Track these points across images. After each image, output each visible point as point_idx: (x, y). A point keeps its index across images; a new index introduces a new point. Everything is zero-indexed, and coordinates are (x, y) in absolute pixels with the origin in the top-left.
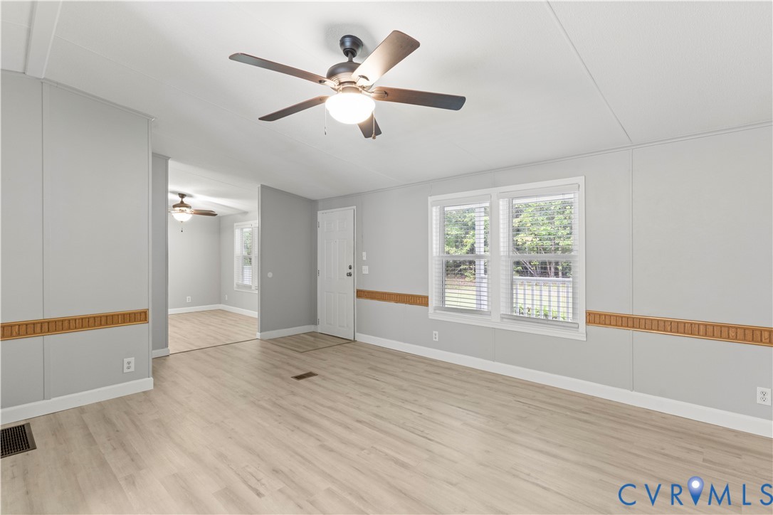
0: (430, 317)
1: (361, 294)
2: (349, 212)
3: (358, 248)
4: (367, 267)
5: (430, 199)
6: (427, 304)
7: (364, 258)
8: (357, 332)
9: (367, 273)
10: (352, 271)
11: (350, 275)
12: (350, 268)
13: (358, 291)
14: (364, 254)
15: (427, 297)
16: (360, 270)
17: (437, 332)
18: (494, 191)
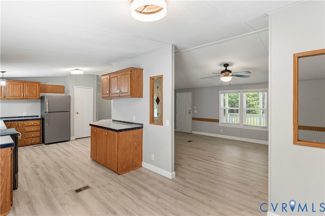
0: (220, 126)
1: (194, 119)
2: (190, 94)
3: (193, 105)
4: (196, 111)
5: (220, 92)
6: (219, 122)
7: (195, 108)
8: (192, 130)
9: (196, 112)
10: (190, 112)
11: (190, 113)
12: (190, 111)
13: (193, 118)
14: (195, 107)
15: (219, 120)
16: (193, 112)
17: (222, 130)
18: (241, 91)
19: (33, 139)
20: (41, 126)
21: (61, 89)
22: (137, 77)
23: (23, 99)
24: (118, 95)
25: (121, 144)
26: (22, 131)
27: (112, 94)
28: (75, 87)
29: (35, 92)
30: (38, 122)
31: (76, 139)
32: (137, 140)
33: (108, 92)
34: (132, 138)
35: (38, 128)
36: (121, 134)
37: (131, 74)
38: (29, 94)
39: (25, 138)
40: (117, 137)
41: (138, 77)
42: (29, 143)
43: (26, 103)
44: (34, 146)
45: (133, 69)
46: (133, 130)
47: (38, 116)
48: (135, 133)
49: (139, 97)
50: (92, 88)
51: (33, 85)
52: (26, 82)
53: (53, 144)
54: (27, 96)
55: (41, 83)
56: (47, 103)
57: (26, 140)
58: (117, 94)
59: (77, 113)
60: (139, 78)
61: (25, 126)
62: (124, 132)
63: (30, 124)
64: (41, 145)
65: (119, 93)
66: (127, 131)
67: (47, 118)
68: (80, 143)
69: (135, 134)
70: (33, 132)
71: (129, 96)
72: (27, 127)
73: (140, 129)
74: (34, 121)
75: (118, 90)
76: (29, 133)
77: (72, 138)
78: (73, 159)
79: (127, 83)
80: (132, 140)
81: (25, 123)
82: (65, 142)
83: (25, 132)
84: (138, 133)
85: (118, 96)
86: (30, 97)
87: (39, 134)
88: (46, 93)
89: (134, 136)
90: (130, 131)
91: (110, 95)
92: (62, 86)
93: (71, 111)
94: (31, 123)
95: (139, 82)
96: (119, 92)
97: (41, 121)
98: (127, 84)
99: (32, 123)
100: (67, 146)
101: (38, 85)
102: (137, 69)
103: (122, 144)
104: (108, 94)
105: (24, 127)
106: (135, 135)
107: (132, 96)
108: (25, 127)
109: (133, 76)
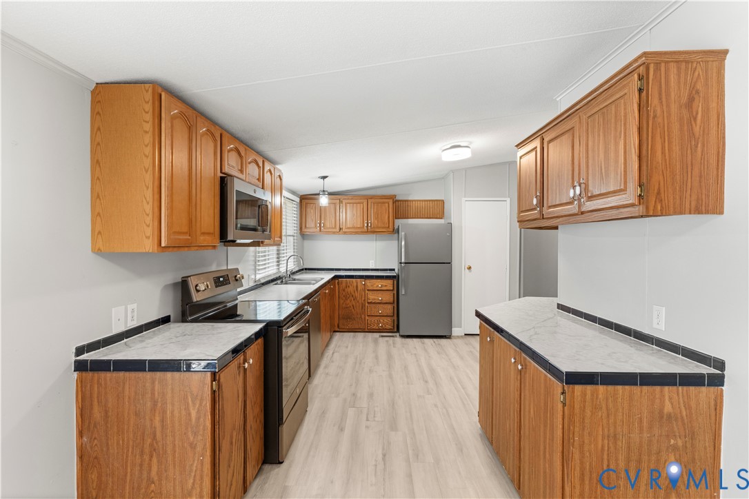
19: (382, 321)
20: (395, 292)
21: (437, 209)
22: (684, 100)
23: (367, 232)
24: (573, 208)
25: (582, 446)
26: (363, 299)
27: (550, 207)
28: (464, 199)
29: (387, 217)
30: (389, 284)
31: (465, 335)
32: (680, 443)
33: (535, 201)
34: (651, 427)
35: (388, 297)
36: (584, 394)
37: (640, 90)
38: (376, 222)
39: (368, 316)
40: (560, 406)
41: (691, 100)
42: (374, 327)
43: (373, 240)
44: (382, 336)
45: (657, 65)
46: (658, 388)
47: (394, 270)
48: (667, 403)
49: (698, 211)
50: (508, 200)
51: (384, 203)
52: (372, 197)
53: (415, 340)
54: (374, 227)
55: (398, 198)
56: (403, 243)
57: (370, 319)
58: (570, 203)
59: (470, 268)
60: (699, 106)
61: (368, 290)
62: (601, 389)
63: (375, 286)
64: (393, 336)
65: (579, 200)
66: (619, 388)
67: (403, 275)
68: (471, 352)
69: (668, 408)
70: (382, 305)
71: (632, 205)
72: (370, 293)
73: (704, 389)
74: (383, 281)
75: (574, 187)
76: (374, 305)
77: (456, 331)
78: (436, 406)
79: (616, 144)
80: (646, 435)
81: (369, 283)
82: (439, 340)
83: (368, 303)
84: (688, 407)
85: (576, 211)
86: (378, 228)
87: (392, 311)
88: (408, 218)
89: (661, 417)
90: (636, 389)
91: (541, 211)
92: (439, 201)
93: (454, 263)
94: (377, 284)
95: (697, 129)
96: (578, 192)
97: (395, 282)
98: (617, 151)
99: (379, 284)
100: (439, 353)
101: (391, 202)
102: (681, 58)
103: (586, 448)
104: (535, 209)
105: (367, 292)
106: (669, 416)
107: (647, 208)
108: (369, 292)
109: (654, 101)
